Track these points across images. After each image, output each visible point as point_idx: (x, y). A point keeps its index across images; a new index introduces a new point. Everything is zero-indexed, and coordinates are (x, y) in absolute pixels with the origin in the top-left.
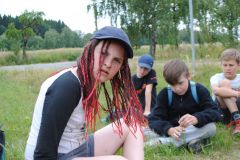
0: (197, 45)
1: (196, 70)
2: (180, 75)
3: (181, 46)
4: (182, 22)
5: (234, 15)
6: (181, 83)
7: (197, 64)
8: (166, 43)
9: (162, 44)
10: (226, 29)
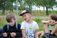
0: (19, 11)
1: (18, 19)
2: (11, 19)
3: (14, 11)
4: (14, 3)
5: (31, 2)
6: (12, 22)
7: (18, 17)
8: (9, 10)
9: (7, 10)
10: (28, 6)
